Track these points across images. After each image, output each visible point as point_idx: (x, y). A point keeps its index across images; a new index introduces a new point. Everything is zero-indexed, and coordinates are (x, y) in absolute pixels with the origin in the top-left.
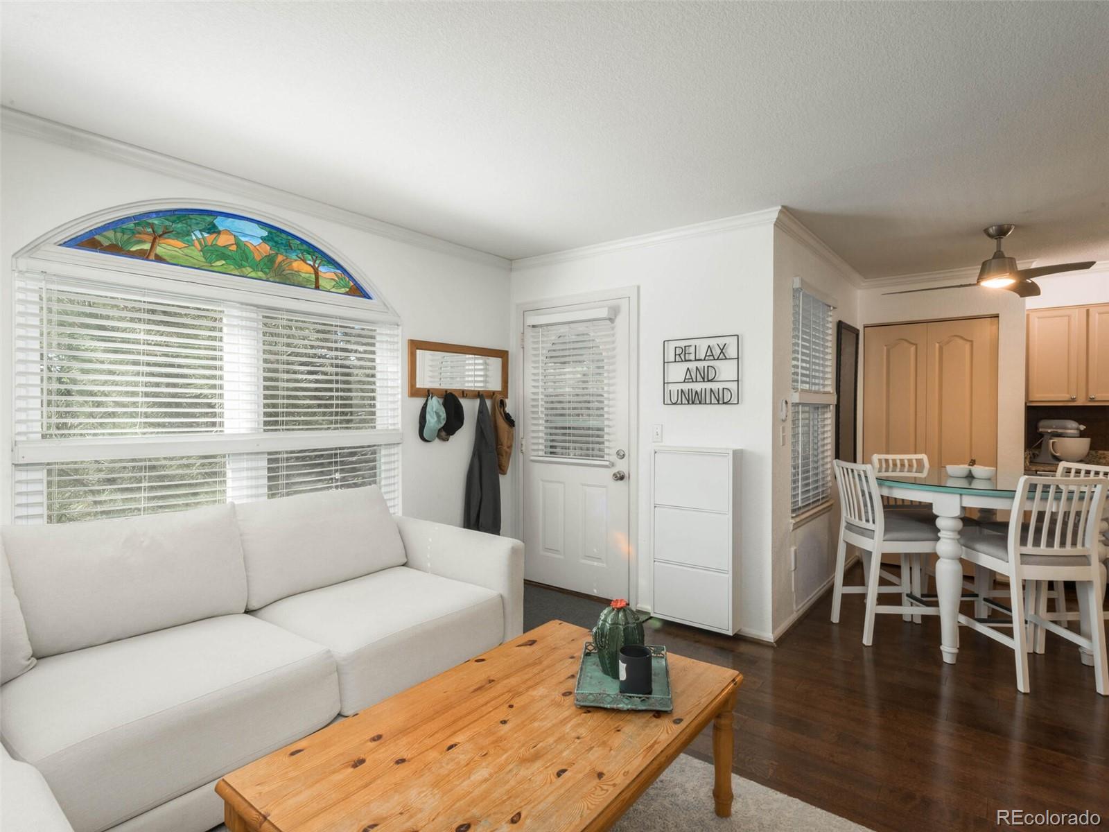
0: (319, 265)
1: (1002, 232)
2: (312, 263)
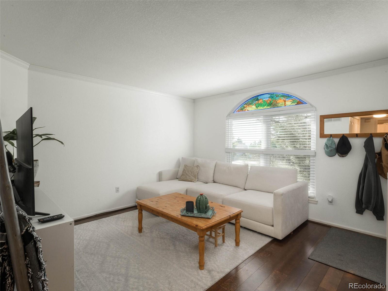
0: (286, 99)
2: (283, 99)
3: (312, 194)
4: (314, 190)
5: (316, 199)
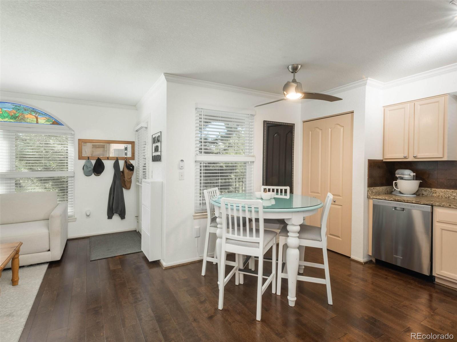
0: (38, 115)
1: (295, 69)
2: (35, 115)
3: (71, 213)
4: (72, 209)
5: (75, 217)
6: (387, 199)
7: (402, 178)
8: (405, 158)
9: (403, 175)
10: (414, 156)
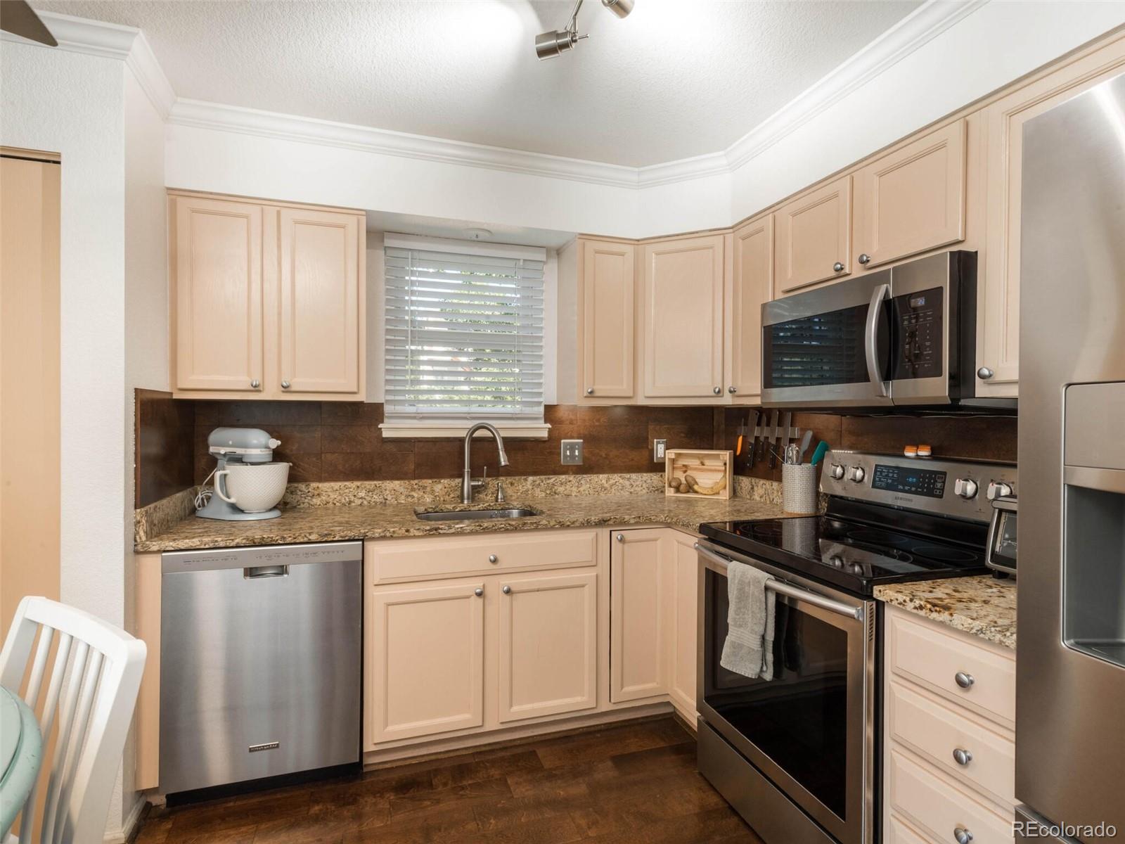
6: (222, 544)
7: (239, 460)
8: (256, 388)
9: (246, 446)
10: (285, 384)
